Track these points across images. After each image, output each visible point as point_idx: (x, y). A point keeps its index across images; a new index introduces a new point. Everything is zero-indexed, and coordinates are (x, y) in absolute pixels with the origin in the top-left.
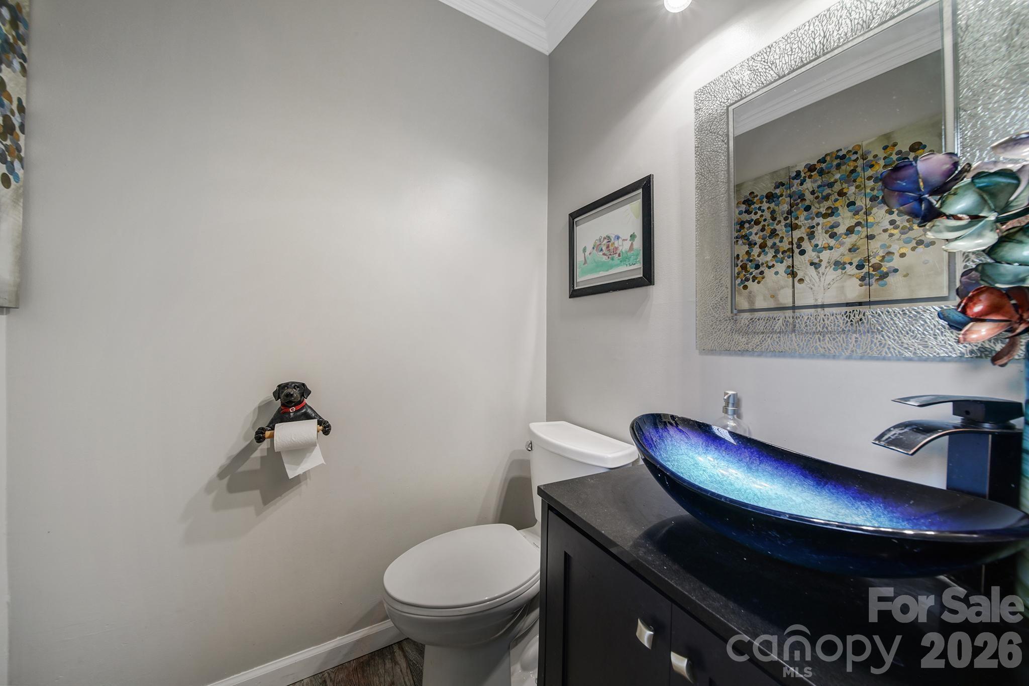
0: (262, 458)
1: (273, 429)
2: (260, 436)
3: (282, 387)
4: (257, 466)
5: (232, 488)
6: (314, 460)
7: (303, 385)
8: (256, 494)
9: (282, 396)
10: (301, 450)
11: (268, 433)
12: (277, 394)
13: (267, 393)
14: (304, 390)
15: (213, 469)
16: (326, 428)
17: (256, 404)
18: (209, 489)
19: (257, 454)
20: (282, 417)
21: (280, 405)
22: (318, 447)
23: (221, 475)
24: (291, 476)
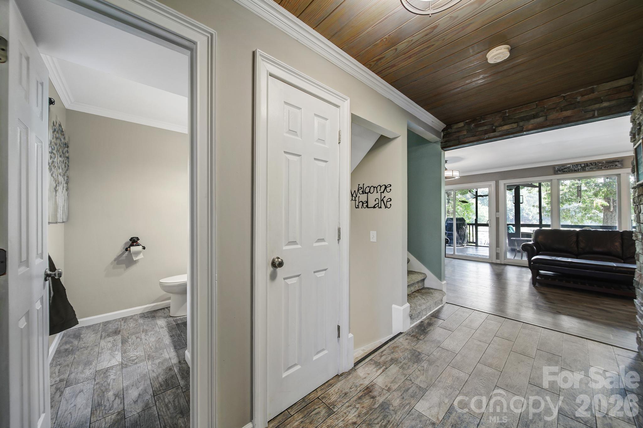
0: (126, 256)
1: (130, 248)
2: (127, 250)
3: (132, 238)
4: (124, 258)
5: (118, 264)
6: (141, 256)
7: (138, 238)
8: (124, 266)
9: (132, 240)
10: (137, 253)
11: (129, 249)
12: (131, 240)
13: (128, 239)
14: (138, 239)
15: (113, 259)
16: (144, 248)
17: (124, 243)
18: (112, 263)
19: (125, 255)
20: (132, 245)
21: (131, 243)
22: (142, 253)
23: (115, 260)
24: (135, 259)
